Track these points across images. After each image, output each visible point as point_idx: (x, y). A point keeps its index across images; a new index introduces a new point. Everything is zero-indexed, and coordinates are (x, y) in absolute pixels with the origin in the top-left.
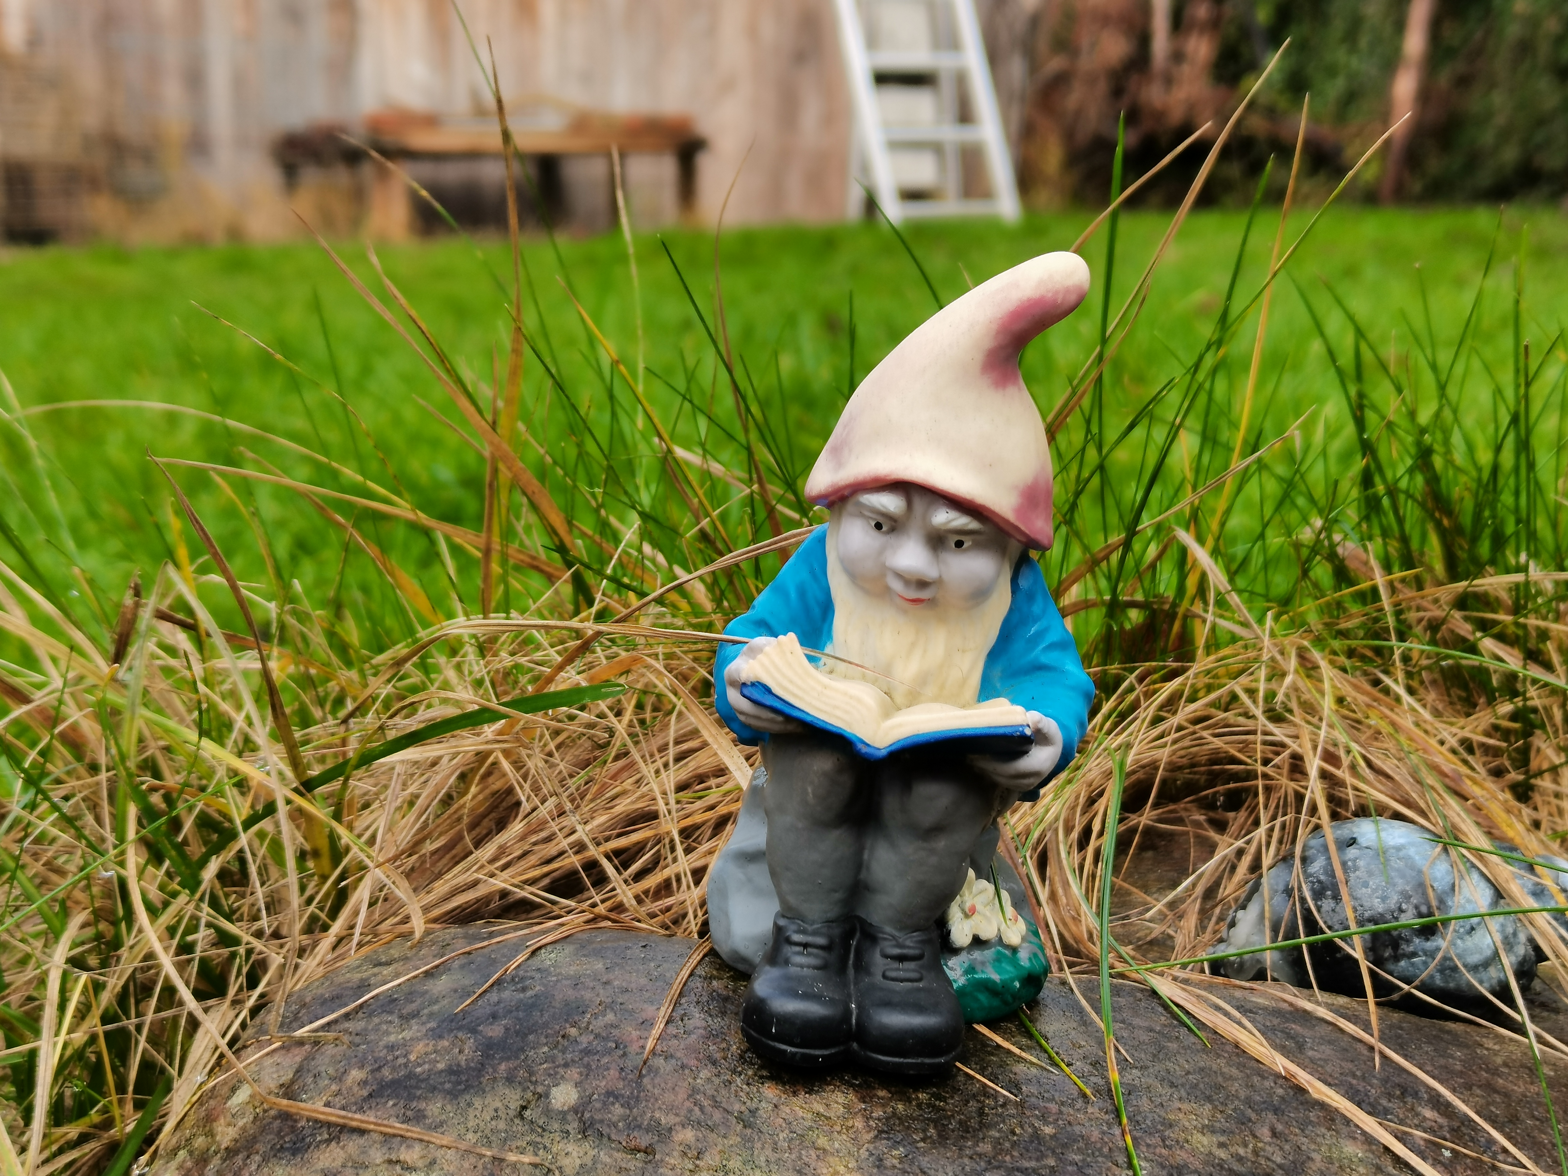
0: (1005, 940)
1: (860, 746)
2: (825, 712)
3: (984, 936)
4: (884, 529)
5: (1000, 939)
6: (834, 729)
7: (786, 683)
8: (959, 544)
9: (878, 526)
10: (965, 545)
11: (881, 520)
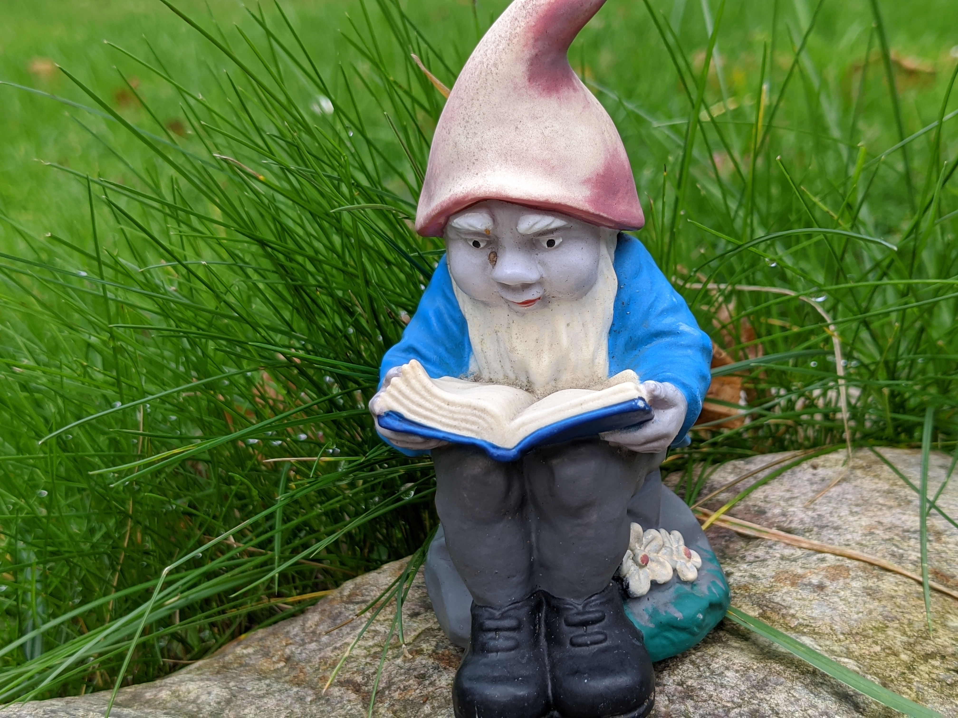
0: (682, 577)
1: (492, 451)
2: (455, 427)
3: (661, 579)
4: (482, 245)
5: (678, 577)
6: (466, 440)
7: (415, 408)
8: (551, 243)
9: (476, 244)
10: (557, 243)
11: (477, 239)
